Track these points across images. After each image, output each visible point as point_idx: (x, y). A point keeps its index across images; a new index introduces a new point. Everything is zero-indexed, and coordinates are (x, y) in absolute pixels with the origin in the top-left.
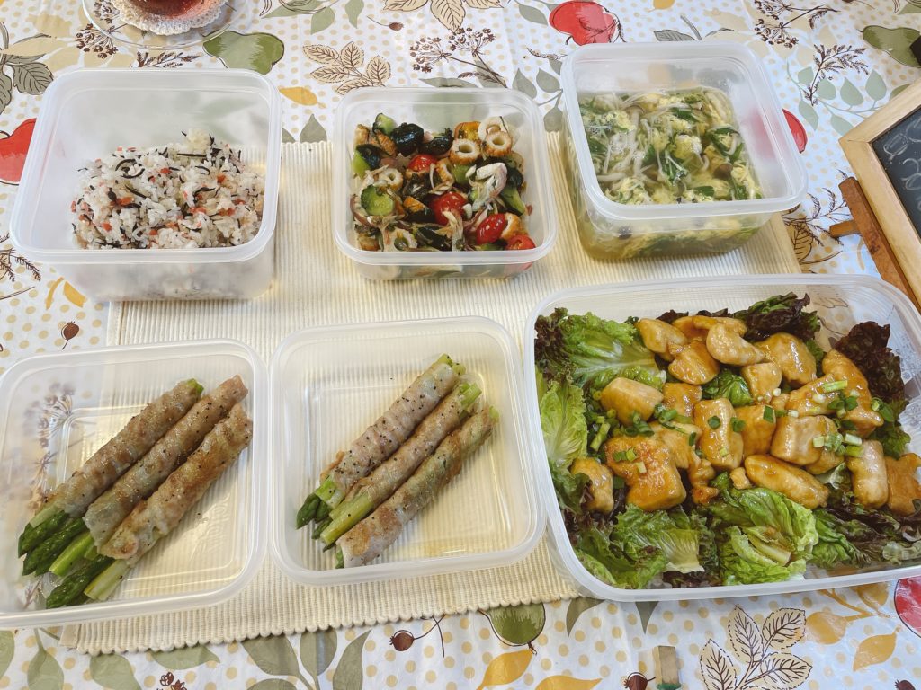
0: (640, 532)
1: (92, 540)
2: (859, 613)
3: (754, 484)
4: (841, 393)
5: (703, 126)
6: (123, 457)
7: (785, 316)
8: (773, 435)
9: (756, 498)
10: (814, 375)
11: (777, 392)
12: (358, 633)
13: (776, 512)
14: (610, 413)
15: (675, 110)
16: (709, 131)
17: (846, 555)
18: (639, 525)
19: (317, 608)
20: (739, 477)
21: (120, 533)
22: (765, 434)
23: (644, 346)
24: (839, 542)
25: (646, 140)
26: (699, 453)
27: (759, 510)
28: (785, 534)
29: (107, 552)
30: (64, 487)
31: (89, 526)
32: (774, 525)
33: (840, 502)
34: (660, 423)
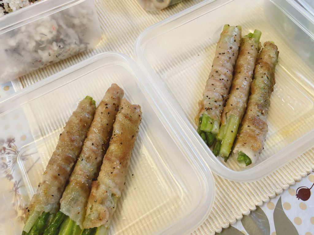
1: (74, 222)
6: (67, 160)
12: (275, 202)
19: (241, 199)
21: (91, 209)
29: (89, 225)
30: (36, 196)
31: (67, 214)
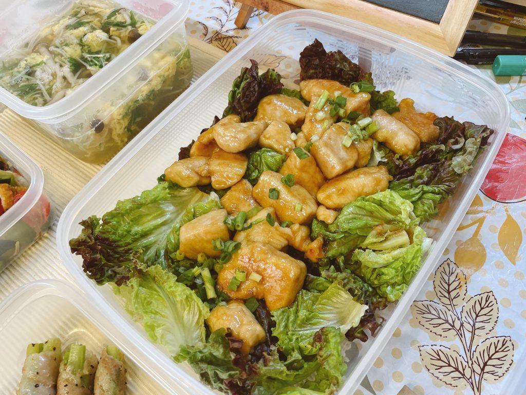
0: (300, 326)
2: (478, 224)
3: (338, 210)
4: (329, 101)
5: (96, 21)
7: (252, 86)
8: (318, 165)
9: (348, 217)
10: (305, 107)
11: (293, 136)
13: (369, 214)
14: (200, 259)
15: (68, 27)
16: (103, 21)
17: (438, 196)
18: (294, 322)
20: (325, 215)
22: (312, 169)
23: (184, 188)
24: (424, 193)
25: (63, 58)
26: (285, 225)
27: (359, 224)
28: (389, 222)
32: (376, 223)
33: (397, 166)
34: (240, 231)
